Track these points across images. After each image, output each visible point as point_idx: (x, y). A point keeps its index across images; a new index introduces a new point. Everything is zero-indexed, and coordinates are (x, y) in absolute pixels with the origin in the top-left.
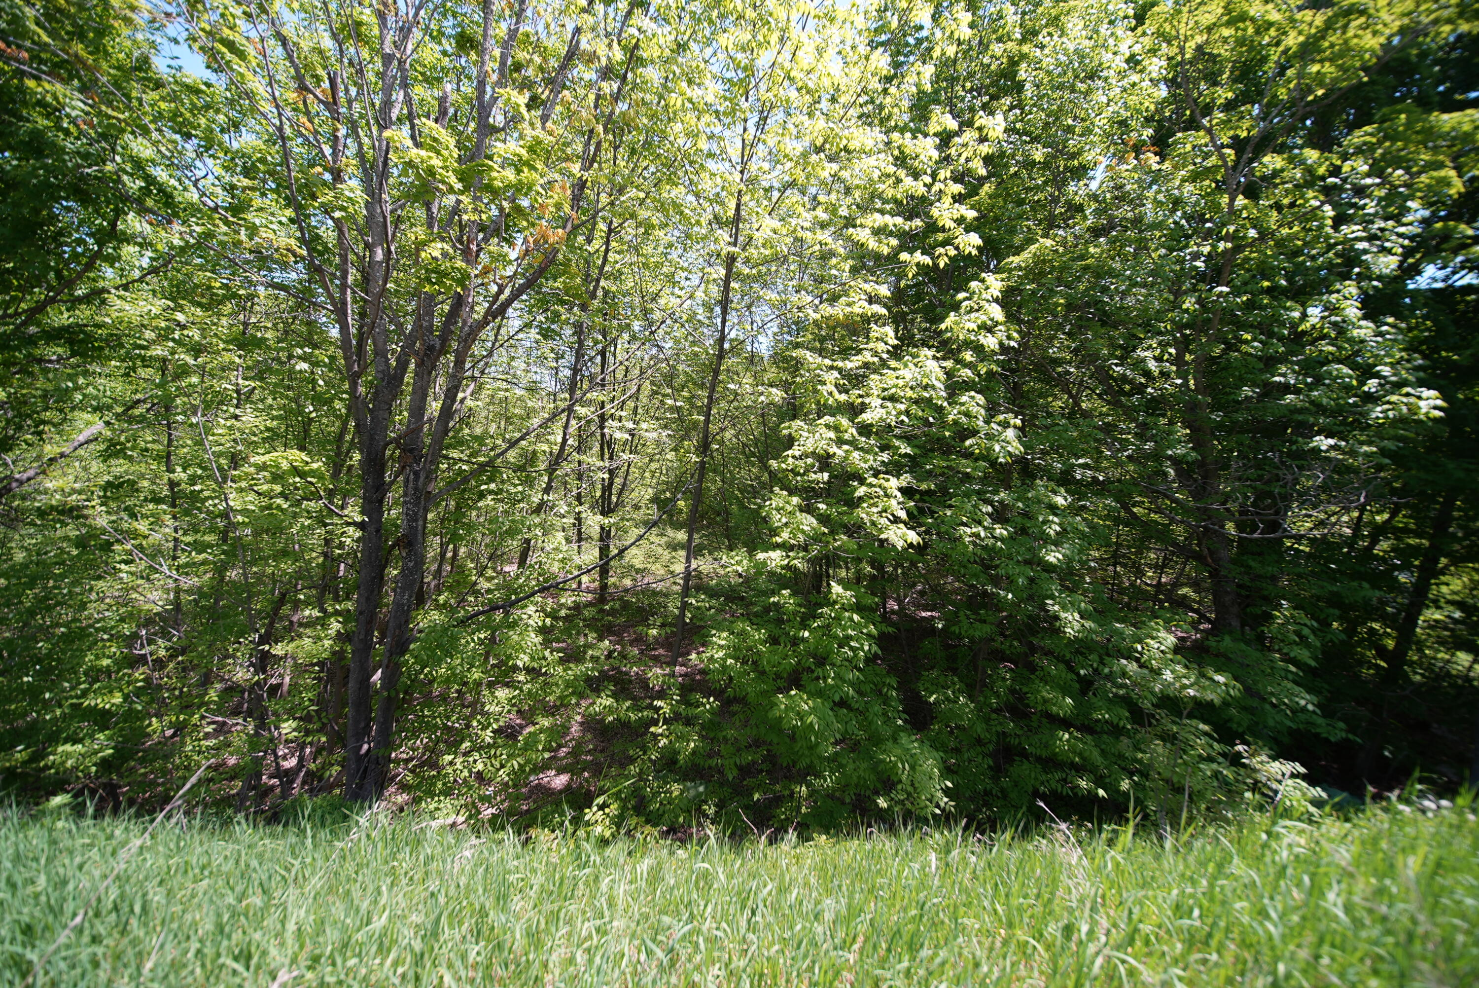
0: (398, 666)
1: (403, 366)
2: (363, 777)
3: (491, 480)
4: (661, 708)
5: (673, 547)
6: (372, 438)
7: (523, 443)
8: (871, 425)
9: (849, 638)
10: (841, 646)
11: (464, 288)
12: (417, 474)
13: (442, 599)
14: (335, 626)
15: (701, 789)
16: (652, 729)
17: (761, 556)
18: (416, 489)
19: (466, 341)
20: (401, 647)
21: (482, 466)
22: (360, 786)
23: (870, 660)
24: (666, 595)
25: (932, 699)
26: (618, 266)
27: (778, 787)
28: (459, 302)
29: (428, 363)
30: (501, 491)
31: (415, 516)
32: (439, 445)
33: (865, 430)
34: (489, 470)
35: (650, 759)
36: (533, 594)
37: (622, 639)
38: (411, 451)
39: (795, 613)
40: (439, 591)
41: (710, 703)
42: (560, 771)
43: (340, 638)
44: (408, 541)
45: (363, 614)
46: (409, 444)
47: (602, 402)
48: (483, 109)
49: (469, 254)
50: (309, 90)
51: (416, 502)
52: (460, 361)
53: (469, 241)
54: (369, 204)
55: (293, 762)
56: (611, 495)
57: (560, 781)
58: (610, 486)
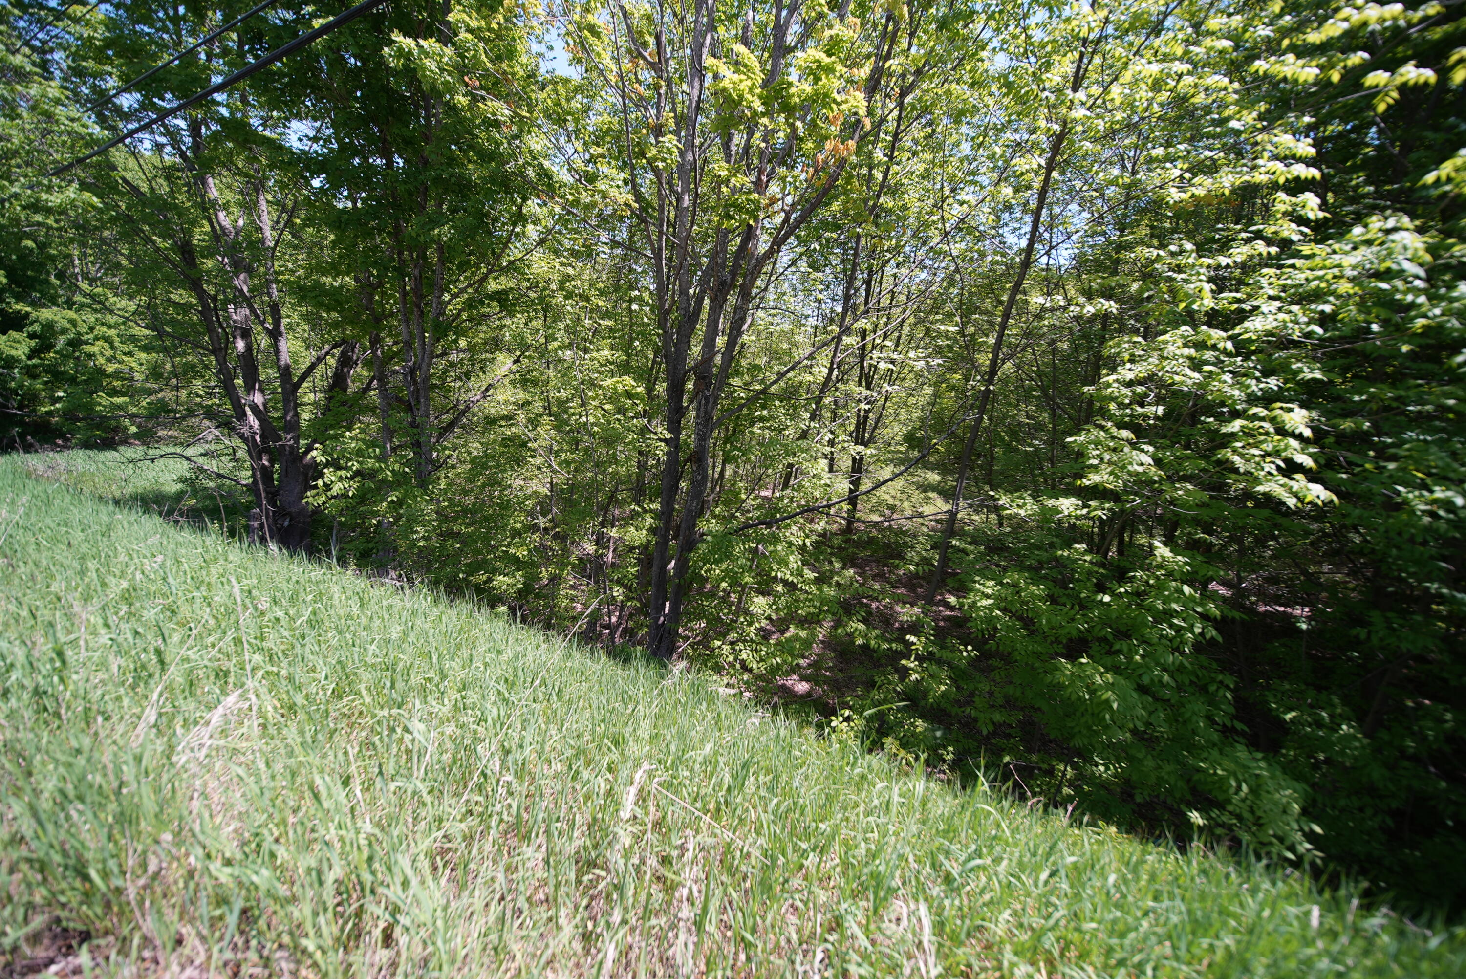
0: (687, 561)
1: (699, 302)
2: (660, 642)
3: (764, 407)
4: (913, 644)
5: (924, 488)
6: (675, 368)
7: (791, 374)
8: (1250, 341)
9: (1173, 614)
10: (1156, 621)
12: (707, 399)
13: (718, 510)
14: (649, 521)
15: (938, 734)
16: (904, 662)
17: (1051, 503)
18: (706, 412)
19: (752, 273)
20: (690, 545)
21: (758, 393)
22: (658, 648)
23: (1201, 646)
24: (915, 536)
25: (1288, 716)
26: (898, 178)
27: (1034, 758)
28: (749, 234)
29: (720, 298)
30: (772, 418)
31: (702, 438)
32: (727, 371)
33: (1242, 348)
34: (763, 397)
35: (895, 690)
36: (795, 515)
37: (864, 572)
38: (704, 378)
39: (1090, 573)
40: (716, 503)
41: (968, 652)
42: (803, 678)
43: (652, 530)
44: (699, 458)
45: (665, 515)
46: (703, 370)
47: (865, 331)
48: (780, 30)
49: (759, 186)
50: (640, 55)
51: (706, 424)
52: (746, 295)
53: (760, 173)
54: (682, 153)
55: (614, 619)
56: (864, 431)
57: (802, 687)
58: (866, 418)
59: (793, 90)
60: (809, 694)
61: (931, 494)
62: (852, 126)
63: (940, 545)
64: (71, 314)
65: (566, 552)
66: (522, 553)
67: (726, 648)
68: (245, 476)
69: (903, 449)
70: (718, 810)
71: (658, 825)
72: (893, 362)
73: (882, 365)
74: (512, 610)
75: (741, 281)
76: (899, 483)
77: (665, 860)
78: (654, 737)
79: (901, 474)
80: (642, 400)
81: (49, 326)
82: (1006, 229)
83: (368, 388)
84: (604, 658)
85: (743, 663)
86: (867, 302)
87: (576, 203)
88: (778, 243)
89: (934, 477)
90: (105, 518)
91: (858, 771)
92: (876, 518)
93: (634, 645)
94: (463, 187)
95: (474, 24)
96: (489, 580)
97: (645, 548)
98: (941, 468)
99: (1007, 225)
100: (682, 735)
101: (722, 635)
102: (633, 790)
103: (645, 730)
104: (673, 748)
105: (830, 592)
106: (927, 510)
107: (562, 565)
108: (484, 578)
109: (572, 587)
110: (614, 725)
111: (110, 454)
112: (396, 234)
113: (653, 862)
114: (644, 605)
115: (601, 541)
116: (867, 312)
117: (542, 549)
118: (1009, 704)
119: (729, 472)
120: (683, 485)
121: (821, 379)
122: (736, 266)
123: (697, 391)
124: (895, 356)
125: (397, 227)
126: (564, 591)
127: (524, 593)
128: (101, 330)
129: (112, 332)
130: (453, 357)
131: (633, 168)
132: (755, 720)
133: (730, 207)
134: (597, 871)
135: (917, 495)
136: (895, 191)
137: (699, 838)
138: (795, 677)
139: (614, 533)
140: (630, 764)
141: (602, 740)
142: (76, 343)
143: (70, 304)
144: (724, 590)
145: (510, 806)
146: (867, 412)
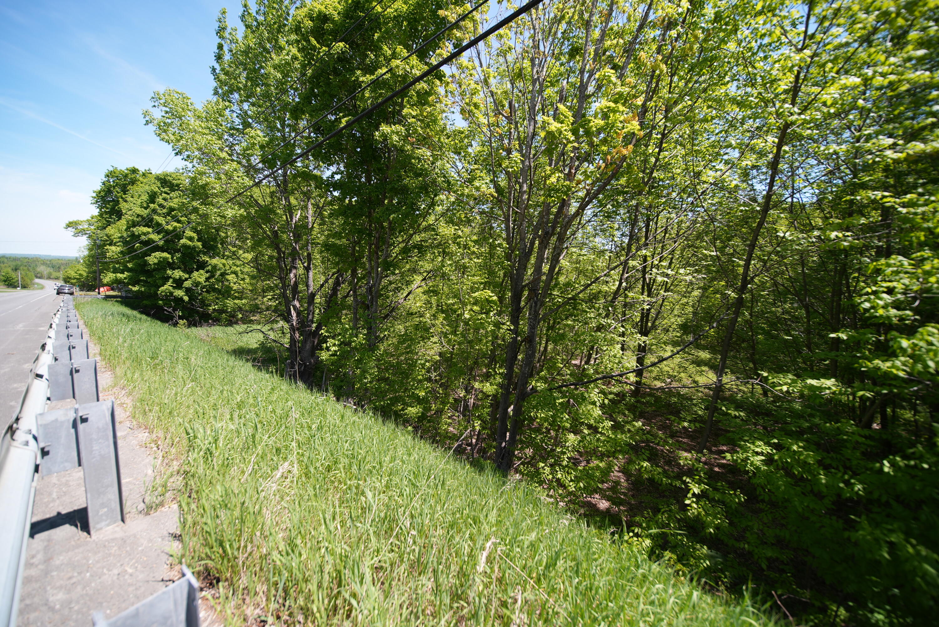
0: (521, 407)
1: (533, 243)
2: (502, 459)
5: (698, 363)
6: (516, 284)
11: (568, 195)
12: (536, 303)
18: (535, 311)
19: (565, 226)
20: (523, 396)
21: (570, 299)
22: (501, 463)
26: (667, 160)
28: (564, 204)
29: (545, 242)
31: (533, 327)
32: (548, 287)
36: (596, 381)
38: (534, 290)
42: (604, 498)
43: (500, 386)
44: (530, 340)
45: (508, 376)
46: (533, 287)
47: (646, 257)
48: (583, 87)
49: (570, 177)
50: (500, 113)
51: (534, 321)
52: (561, 239)
53: (571, 168)
54: (523, 162)
55: (474, 441)
56: (647, 321)
57: (603, 505)
58: (648, 314)
59: (592, 124)
60: (608, 510)
61: (704, 368)
62: (629, 138)
63: (712, 408)
64: (224, 261)
65: (447, 395)
66: (422, 394)
67: (547, 470)
68: (286, 341)
69: (678, 334)
70: (539, 580)
71: (500, 580)
72: (667, 275)
73: (660, 279)
74: (416, 429)
75: (558, 230)
76: (677, 359)
77: (504, 604)
78: (499, 522)
79: (678, 353)
80: (496, 304)
81: (215, 267)
82: (754, 181)
83: (348, 295)
84: (468, 466)
85: (558, 480)
86: (647, 238)
87: (462, 195)
88: (582, 208)
89: (705, 355)
90: (231, 363)
91: (641, 571)
92: (658, 384)
93: (485, 459)
94: (404, 190)
95: (414, 113)
96: (403, 409)
97: (495, 396)
98: (711, 348)
99: (755, 178)
100: (516, 525)
101: (544, 460)
102: (485, 554)
103: (493, 516)
104: (511, 531)
105: (622, 437)
106: (702, 380)
107: (443, 403)
108: (400, 408)
109: (450, 418)
110: (475, 510)
111: (230, 329)
112: (369, 216)
113: (495, 603)
114: (493, 433)
115: (468, 389)
116: (647, 245)
117: (433, 392)
118: (780, 543)
119: (550, 347)
120: (520, 357)
121: (614, 288)
122: (555, 222)
123: (529, 299)
124: (669, 272)
125: (370, 213)
126: (445, 419)
127: (422, 418)
128: (234, 268)
129: (238, 269)
130: (392, 278)
131: (494, 173)
132: (566, 521)
133: (550, 191)
134: (462, 602)
135: (692, 369)
136: (666, 167)
137: (525, 594)
138: (597, 496)
139: (477, 385)
140: (482, 537)
141: (467, 519)
142: (223, 274)
143: (224, 256)
144: (546, 428)
145: (414, 550)
146: (649, 310)
